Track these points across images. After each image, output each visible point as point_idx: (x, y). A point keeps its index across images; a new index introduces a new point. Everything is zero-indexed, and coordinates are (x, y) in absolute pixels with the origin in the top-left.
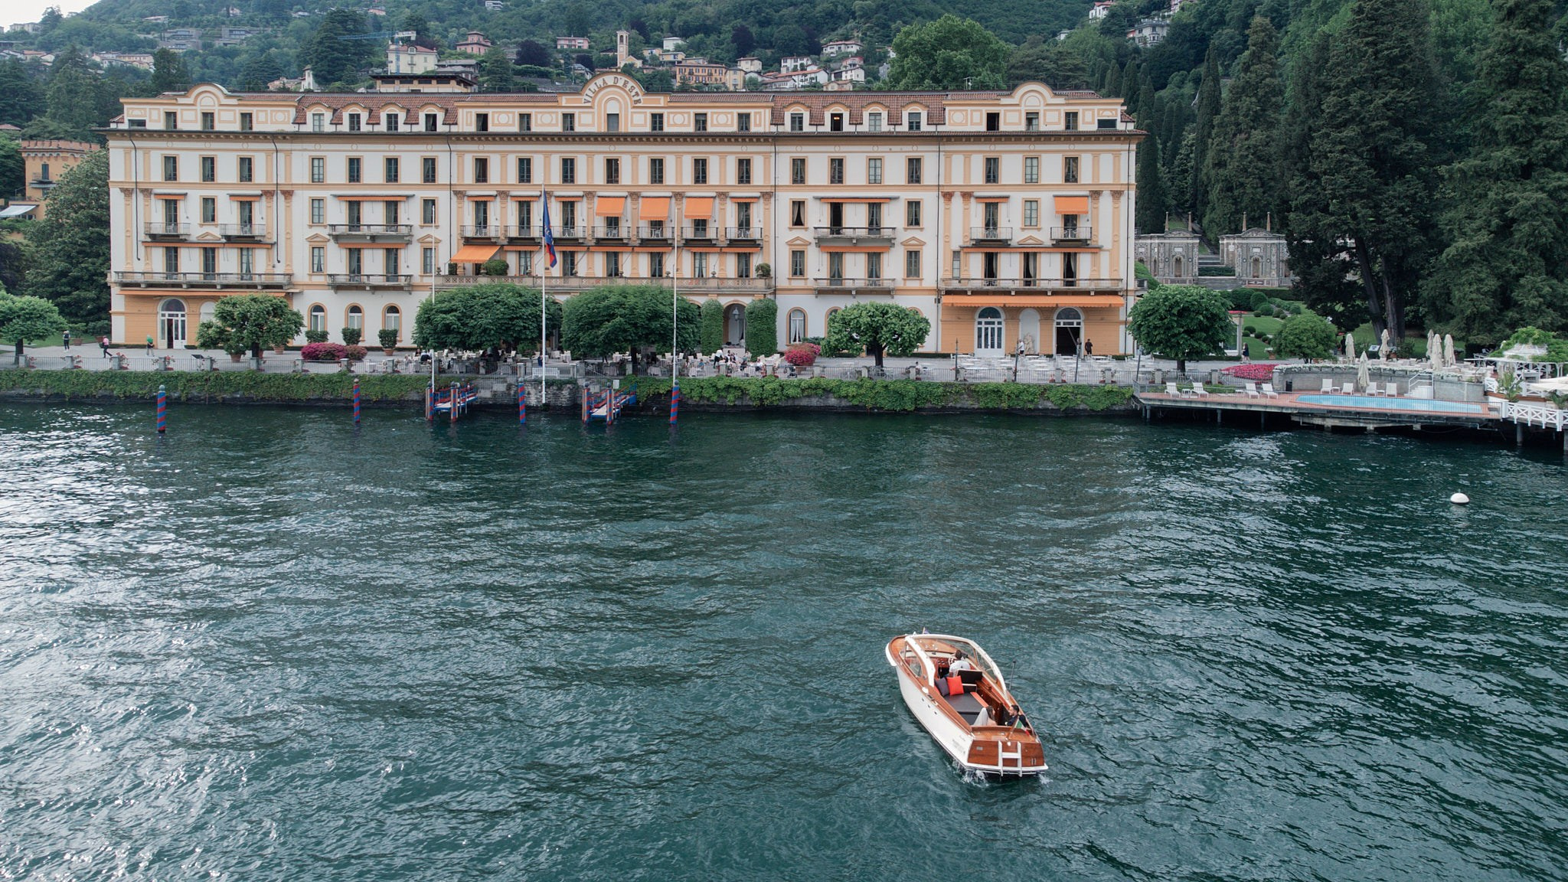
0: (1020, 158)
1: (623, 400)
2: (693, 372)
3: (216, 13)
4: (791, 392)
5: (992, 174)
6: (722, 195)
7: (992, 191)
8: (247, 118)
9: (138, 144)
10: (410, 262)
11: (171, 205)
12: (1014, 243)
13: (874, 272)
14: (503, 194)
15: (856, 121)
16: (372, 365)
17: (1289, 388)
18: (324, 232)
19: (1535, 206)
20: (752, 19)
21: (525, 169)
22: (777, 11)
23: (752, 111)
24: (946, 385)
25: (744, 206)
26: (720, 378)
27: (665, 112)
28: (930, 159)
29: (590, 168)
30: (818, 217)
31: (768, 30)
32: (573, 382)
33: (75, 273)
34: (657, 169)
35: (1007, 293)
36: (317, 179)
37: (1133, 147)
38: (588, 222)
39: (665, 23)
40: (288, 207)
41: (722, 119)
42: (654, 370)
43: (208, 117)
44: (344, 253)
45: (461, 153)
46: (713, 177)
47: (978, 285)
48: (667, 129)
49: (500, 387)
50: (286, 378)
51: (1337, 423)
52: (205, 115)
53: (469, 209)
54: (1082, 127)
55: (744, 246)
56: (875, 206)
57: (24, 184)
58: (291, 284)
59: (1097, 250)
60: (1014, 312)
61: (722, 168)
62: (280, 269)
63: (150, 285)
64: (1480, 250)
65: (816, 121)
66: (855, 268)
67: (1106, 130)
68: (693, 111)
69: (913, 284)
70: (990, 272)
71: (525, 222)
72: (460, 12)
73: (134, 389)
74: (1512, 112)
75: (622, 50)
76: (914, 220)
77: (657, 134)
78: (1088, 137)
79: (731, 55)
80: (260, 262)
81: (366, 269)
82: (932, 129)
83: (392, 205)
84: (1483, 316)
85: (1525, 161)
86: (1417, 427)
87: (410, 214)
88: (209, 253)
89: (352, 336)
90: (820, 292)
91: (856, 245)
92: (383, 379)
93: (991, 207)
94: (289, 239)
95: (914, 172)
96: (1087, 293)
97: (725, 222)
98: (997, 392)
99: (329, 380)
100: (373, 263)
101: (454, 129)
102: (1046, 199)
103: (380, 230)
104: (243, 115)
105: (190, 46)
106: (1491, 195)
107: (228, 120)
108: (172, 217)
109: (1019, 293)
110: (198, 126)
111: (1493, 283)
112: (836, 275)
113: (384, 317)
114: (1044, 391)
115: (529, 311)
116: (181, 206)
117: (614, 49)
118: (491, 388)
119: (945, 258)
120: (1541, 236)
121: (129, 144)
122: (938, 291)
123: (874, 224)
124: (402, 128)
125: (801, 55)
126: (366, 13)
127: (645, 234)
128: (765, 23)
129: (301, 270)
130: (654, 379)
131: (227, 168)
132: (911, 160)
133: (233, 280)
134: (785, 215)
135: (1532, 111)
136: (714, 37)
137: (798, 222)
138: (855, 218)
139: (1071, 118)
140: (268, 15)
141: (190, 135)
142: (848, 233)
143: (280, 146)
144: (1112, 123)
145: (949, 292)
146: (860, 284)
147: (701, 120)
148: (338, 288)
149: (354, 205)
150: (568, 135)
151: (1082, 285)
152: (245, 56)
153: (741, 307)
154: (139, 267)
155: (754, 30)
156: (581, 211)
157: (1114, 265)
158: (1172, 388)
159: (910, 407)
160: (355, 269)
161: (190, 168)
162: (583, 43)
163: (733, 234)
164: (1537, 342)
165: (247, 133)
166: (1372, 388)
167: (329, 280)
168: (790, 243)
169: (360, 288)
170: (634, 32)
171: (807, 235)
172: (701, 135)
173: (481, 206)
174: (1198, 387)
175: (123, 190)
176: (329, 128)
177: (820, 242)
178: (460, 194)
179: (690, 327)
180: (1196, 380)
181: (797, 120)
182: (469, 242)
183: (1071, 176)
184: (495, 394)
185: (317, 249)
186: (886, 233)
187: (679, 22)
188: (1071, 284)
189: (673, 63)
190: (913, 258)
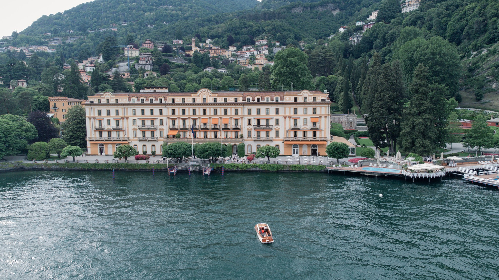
0: (302, 108)
1: (210, 169)
2: (226, 162)
3: (65, 32)
4: (249, 167)
5: (296, 112)
6: (231, 118)
7: (296, 116)
8: (117, 100)
9: (92, 107)
10: (157, 134)
11: (100, 121)
12: (301, 129)
13: (268, 136)
14: (179, 118)
15: (263, 99)
16: (153, 160)
17: (361, 166)
18: (137, 127)
19: (420, 123)
20: (233, 33)
21: (184, 112)
22: (241, 30)
23: (238, 97)
24: (284, 165)
25: (236, 120)
26: (232, 164)
27: (217, 98)
28: (281, 108)
29: (199, 111)
30: (254, 123)
31: (238, 36)
32: (199, 165)
33: (74, 136)
34: (215, 111)
35: (299, 141)
36: (134, 115)
37: (330, 105)
38: (199, 124)
39: (206, 35)
40: (127, 121)
41: (231, 99)
42: (217, 162)
43: (108, 100)
44: (141, 132)
45: (168, 108)
46: (229, 113)
47: (293, 139)
48: (217, 102)
49: (183, 167)
50: (134, 165)
51: (369, 174)
52: (107, 99)
53: (171, 121)
54: (317, 101)
55: (237, 130)
56: (268, 120)
57: (50, 108)
58: (129, 140)
59: (321, 130)
60: (301, 146)
61: (231, 111)
62: (126, 136)
63: (96, 141)
64: (408, 133)
65: (253, 99)
66: (263, 135)
67: (323, 102)
68: (224, 98)
69: (277, 138)
70: (296, 136)
71: (184, 124)
72: (140, 29)
73: (101, 167)
74: (416, 100)
75: (193, 44)
76: (277, 123)
77: (215, 103)
78: (319, 103)
79: (227, 45)
80: (121, 135)
81: (147, 136)
82: (281, 101)
83: (152, 121)
84: (408, 148)
85: (419, 112)
86: (386, 176)
87: (157, 123)
88: (109, 133)
89: (145, 153)
90: (255, 141)
91: (263, 129)
92: (156, 165)
93: (296, 120)
94: (128, 129)
95: (277, 112)
96: (318, 141)
97: (232, 124)
98: (295, 167)
99: (144, 165)
100: (148, 135)
101: (166, 102)
102: (309, 118)
103: (150, 127)
104: (116, 99)
105: (59, 43)
106: (411, 120)
107: (112, 101)
108: (100, 124)
109: (302, 141)
110: (106, 102)
111: (410, 140)
112: (259, 136)
113: (151, 148)
114: (306, 166)
115: (189, 149)
116: (102, 121)
117: (191, 44)
118: (181, 167)
119: (285, 132)
120: (420, 130)
121: (90, 107)
122: (283, 140)
123: (268, 124)
124: (154, 102)
125: (248, 45)
126: (111, 31)
127: (213, 127)
128: (237, 34)
129: (131, 136)
130: (217, 164)
131: (113, 113)
132: (276, 109)
133: (115, 139)
134: (246, 122)
135: (421, 99)
136: (221, 39)
137: (249, 124)
138: (263, 123)
139: (315, 98)
140: (82, 32)
141: (104, 105)
142: (262, 127)
143: (125, 107)
144: (324, 100)
145: (286, 141)
146: (265, 139)
147: (226, 100)
148: (140, 141)
149: (143, 121)
150: (194, 103)
151: (317, 139)
152: (76, 46)
153: (236, 145)
154: (93, 136)
155: (234, 36)
156: (198, 122)
157: (325, 135)
158: (334, 166)
159: (276, 170)
160: (144, 136)
161: (104, 113)
162: (181, 42)
163: (234, 127)
164: (413, 157)
165: (117, 104)
166: (380, 165)
167: (138, 139)
168: (247, 129)
169: (146, 141)
170: (197, 38)
171: (251, 127)
172: (226, 103)
173: (174, 121)
174: (340, 166)
175: (89, 118)
176: (136, 102)
177: (255, 129)
178: (168, 118)
179: (225, 152)
180: (340, 164)
181: (249, 99)
182: (171, 129)
183: (315, 112)
184: (182, 168)
185: (135, 131)
186: (270, 127)
187: (210, 34)
188: (315, 138)
189: (209, 48)
190: (277, 132)
